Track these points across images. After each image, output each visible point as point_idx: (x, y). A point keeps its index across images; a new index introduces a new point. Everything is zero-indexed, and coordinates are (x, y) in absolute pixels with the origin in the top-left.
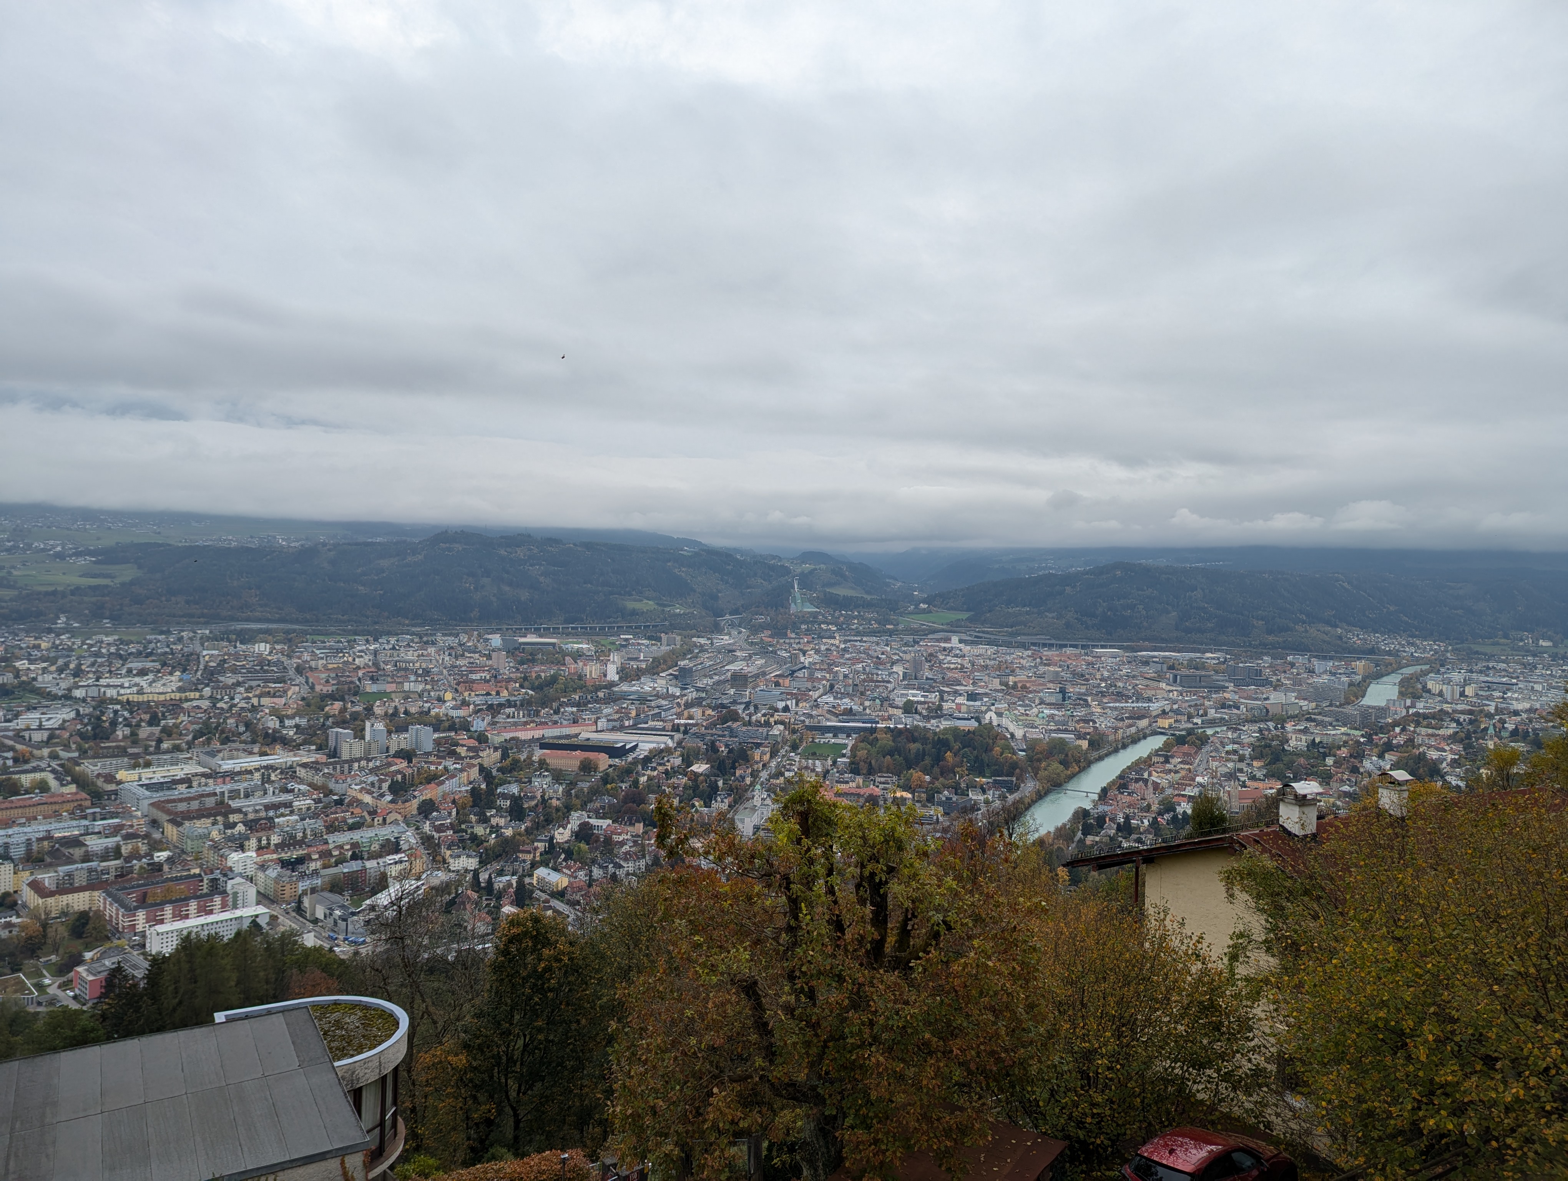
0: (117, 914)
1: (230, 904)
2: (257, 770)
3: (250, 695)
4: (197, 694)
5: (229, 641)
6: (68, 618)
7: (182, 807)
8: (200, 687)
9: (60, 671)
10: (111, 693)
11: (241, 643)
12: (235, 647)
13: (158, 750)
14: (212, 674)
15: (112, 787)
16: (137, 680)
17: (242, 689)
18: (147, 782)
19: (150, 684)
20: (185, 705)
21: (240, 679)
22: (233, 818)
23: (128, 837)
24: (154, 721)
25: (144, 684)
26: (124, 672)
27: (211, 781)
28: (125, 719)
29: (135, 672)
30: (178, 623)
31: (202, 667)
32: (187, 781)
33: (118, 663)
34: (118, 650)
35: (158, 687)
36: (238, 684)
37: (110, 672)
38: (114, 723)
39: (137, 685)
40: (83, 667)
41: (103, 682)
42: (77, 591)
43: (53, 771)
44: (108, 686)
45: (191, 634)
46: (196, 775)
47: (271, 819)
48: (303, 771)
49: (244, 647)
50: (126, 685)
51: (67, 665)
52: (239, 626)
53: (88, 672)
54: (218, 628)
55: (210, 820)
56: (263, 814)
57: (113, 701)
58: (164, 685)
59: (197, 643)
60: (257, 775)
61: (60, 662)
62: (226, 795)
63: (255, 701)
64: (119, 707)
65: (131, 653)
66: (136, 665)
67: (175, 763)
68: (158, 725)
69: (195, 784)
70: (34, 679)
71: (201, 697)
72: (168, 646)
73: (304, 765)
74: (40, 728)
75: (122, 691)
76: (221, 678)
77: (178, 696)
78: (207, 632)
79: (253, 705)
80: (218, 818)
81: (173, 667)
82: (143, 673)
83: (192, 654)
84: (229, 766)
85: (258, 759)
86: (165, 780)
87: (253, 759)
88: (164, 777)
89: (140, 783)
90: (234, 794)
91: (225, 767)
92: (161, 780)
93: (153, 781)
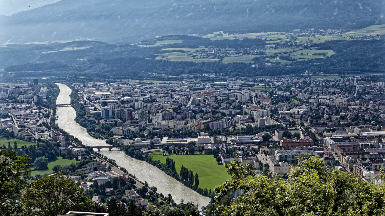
2: (376, 137)
3: (375, 104)
4: (354, 103)
5: (368, 81)
6: (308, 72)
8: (355, 100)
9: (306, 92)
10: (322, 101)
11: (372, 82)
12: (370, 83)
13: (339, 125)
14: (360, 95)
15: (321, 138)
16: (332, 96)
17: (371, 102)
18: (334, 138)
19: (337, 98)
20: (350, 107)
21: (372, 98)
22: (366, 156)
24: (337, 113)
25: (334, 98)
26: (327, 93)
27: (358, 140)
28: (327, 112)
29: (331, 93)
30: (348, 73)
31: (356, 91)
32: (349, 139)
33: (325, 89)
34: (325, 84)
35: (339, 100)
36: (370, 99)
37: (322, 93)
38: (323, 113)
39: (332, 98)
40: (313, 91)
41: (320, 97)
42: (312, 61)
43: (302, 130)
44: (322, 98)
45: (353, 78)
46: (352, 136)
49: (373, 84)
50: (328, 98)
51: (308, 89)
52: (371, 74)
53: (315, 93)
54: (363, 75)
55: (356, 156)
56: (378, 156)
57: (323, 104)
58: (342, 99)
59: (355, 82)
60: (376, 139)
61: (306, 89)
62: (363, 146)
63: (377, 107)
64: (325, 107)
65: (330, 86)
66: (332, 90)
67: (344, 131)
68: (339, 115)
69: (352, 140)
70: (297, 95)
71: (356, 105)
72: (344, 83)
74: (298, 113)
75: (326, 101)
76: (364, 97)
77: (347, 103)
78: (359, 77)
79: (376, 109)
80: (360, 155)
81: (345, 92)
82: (334, 93)
83: (353, 86)
84: (365, 134)
85: (377, 132)
86: (341, 137)
87: (375, 132)
88: (340, 136)
89: (332, 138)
90: (367, 146)
91: (363, 134)
92: (339, 137)
93: (336, 138)
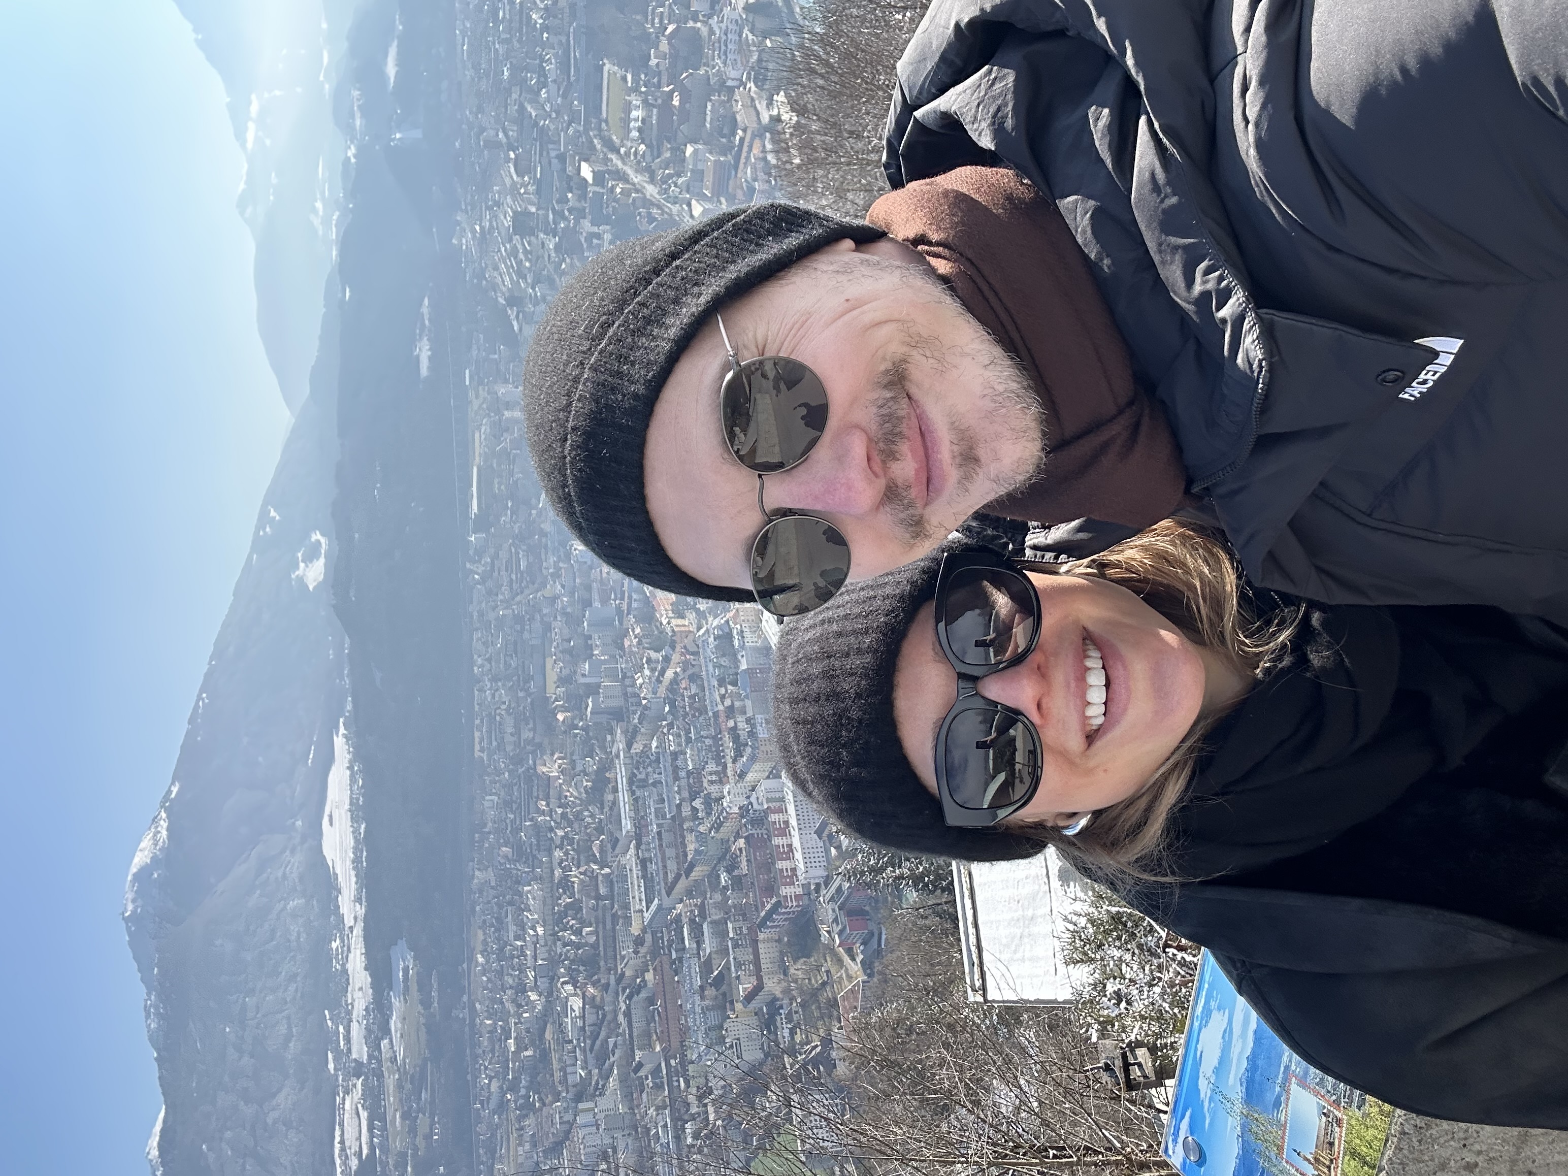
0: (784, 913)
1: (778, 804)
2: (633, 793)
3: (547, 810)
4: (545, 865)
5: (482, 840)
7: (672, 866)
10: (543, 953)
11: (484, 827)
12: (489, 833)
13: (608, 896)
14: (522, 853)
15: (648, 938)
17: (540, 821)
18: (644, 904)
20: (558, 876)
21: (528, 823)
22: (686, 811)
23: (703, 915)
27: (644, 839)
32: (643, 863)
40: (514, 984)
41: (530, 963)
43: (629, 995)
44: (535, 957)
46: (637, 854)
47: (689, 773)
48: (635, 746)
49: (489, 824)
50: (534, 938)
51: (511, 1001)
53: (519, 979)
55: (687, 834)
56: (683, 782)
57: (552, 949)
58: (532, 899)
60: (640, 792)
61: (508, 1008)
62: (661, 822)
64: (558, 941)
65: (498, 938)
66: (511, 931)
67: (623, 878)
68: (580, 899)
69: (647, 855)
70: (528, 1031)
71: (549, 860)
72: (489, 902)
73: (629, 745)
74: (582, 1017)
75: (542, 942)
76: (527, 843)
80: (686, 827)
81: (514, 893)
82: (520, 923)
84: (629, 823)
85: (620, 794)
86: (642, 885)
87: (621, 798)
88: (639, 886)
89: (645, 910)
90: (660, 814)
91: (629, 827)
92: (642, 889)
93: (643, 897)
